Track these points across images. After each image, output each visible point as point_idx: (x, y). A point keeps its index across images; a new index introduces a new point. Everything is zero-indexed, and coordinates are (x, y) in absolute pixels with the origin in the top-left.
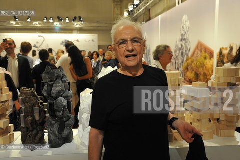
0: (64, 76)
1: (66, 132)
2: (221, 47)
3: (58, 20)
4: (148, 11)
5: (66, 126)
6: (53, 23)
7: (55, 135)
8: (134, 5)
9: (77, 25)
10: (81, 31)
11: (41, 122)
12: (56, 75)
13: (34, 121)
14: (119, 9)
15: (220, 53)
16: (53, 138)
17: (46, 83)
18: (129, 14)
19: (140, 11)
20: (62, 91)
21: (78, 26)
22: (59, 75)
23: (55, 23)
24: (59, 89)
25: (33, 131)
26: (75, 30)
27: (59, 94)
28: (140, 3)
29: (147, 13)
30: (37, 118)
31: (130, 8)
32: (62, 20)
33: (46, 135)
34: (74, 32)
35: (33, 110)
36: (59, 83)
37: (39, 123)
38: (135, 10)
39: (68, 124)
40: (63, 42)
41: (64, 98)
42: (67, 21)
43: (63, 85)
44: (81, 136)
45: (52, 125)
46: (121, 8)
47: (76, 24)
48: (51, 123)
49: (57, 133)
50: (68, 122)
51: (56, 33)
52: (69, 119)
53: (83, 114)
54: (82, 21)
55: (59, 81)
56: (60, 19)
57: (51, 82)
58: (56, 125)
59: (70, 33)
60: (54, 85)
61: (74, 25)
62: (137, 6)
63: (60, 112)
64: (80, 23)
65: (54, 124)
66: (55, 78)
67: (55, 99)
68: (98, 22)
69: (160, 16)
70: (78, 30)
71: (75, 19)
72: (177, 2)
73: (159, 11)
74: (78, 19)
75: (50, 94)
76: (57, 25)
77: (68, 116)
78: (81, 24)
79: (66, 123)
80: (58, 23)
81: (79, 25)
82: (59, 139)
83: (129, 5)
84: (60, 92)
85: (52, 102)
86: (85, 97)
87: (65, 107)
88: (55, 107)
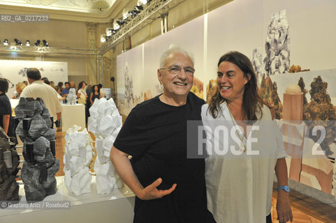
0: (45, 110)
1: (49, 181)
2: (210, 79)
3: (15, 43)
4: (129, 38)
5: (49, 173)
6: (8, 47)
7: (35, 186)
8: (113, 30)
9: (40, 50)
10: (46, 57)
11: (14, 170)
12: (35, 108)
13: (5, 169)
14: (94, 34)
15: (210, 86)
16: (31, 189)
17: (21, 119)
18: (107, 40)
19: (120, 37)
20: (43, 129)
21: (42, 51)
22: (38, 108)
23: (12, 47)
24: (39, 126)
25: (3, 182)
26: (39, 56)
27: (39, 133)
28: (120, 28)
29: (127, 40)
30: (9, 165)
31: (109, 33)
32: (20, 43)
33: (22, 187)
34: (37, 58)
35: (3, 155)
36: (39, 118)
37: (11, 171)
38: (114, 36)
39: (52, 171)
40: (22, 71)
41: (46, 137)
42: (28, 45)
43: (44, 121)
44: (69, 185)
45: (30, 174)
46: (96, 33)
47: (39, 48)
48: (28, 171)
49: (37, 183)
50: (51, 168)
51: (13, 59)
52: (53, 164)
53: (71, 157)
54: (47, 46)
55: (39, 116)
56: (17, 42)
57: (27, 117)
58: (36, 173)
59: (31, 60)
60: (33, 121)
61: (37, 50)
62: (116, 31)
63: (42, 155)
64: (44, 48)
65: (33, 172)
66: (33, 113)
67: (34, 140)
68: (68, 48)
69: (143, 44)
70: (42, 57)
71: (38, 43)
72: (162, 30)
73: (141, 39)
74: (42, 42)
75: (28, 133)
76: (14, 49)
77: (52, 161)
78: (47, 49)
79: (49, 170)
80: (15, 47)
81: (44, 50)
82: (40, 190)
83: (107, 29)
84: (40, 130)
85: (29, 143)
86: (73, 136)
87: (48, 149)
88: (35, 150)
